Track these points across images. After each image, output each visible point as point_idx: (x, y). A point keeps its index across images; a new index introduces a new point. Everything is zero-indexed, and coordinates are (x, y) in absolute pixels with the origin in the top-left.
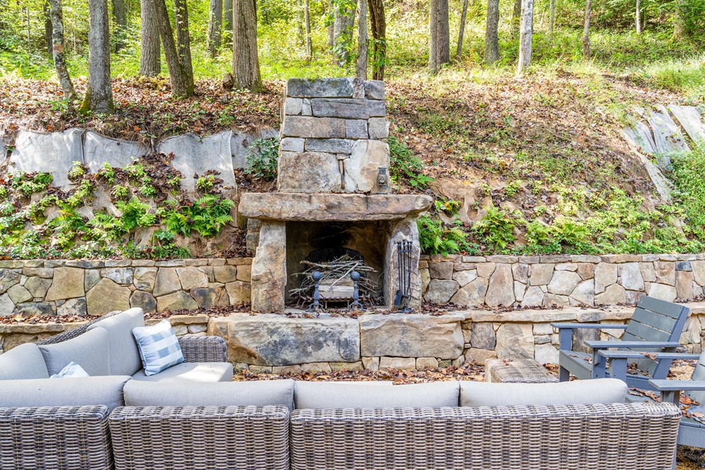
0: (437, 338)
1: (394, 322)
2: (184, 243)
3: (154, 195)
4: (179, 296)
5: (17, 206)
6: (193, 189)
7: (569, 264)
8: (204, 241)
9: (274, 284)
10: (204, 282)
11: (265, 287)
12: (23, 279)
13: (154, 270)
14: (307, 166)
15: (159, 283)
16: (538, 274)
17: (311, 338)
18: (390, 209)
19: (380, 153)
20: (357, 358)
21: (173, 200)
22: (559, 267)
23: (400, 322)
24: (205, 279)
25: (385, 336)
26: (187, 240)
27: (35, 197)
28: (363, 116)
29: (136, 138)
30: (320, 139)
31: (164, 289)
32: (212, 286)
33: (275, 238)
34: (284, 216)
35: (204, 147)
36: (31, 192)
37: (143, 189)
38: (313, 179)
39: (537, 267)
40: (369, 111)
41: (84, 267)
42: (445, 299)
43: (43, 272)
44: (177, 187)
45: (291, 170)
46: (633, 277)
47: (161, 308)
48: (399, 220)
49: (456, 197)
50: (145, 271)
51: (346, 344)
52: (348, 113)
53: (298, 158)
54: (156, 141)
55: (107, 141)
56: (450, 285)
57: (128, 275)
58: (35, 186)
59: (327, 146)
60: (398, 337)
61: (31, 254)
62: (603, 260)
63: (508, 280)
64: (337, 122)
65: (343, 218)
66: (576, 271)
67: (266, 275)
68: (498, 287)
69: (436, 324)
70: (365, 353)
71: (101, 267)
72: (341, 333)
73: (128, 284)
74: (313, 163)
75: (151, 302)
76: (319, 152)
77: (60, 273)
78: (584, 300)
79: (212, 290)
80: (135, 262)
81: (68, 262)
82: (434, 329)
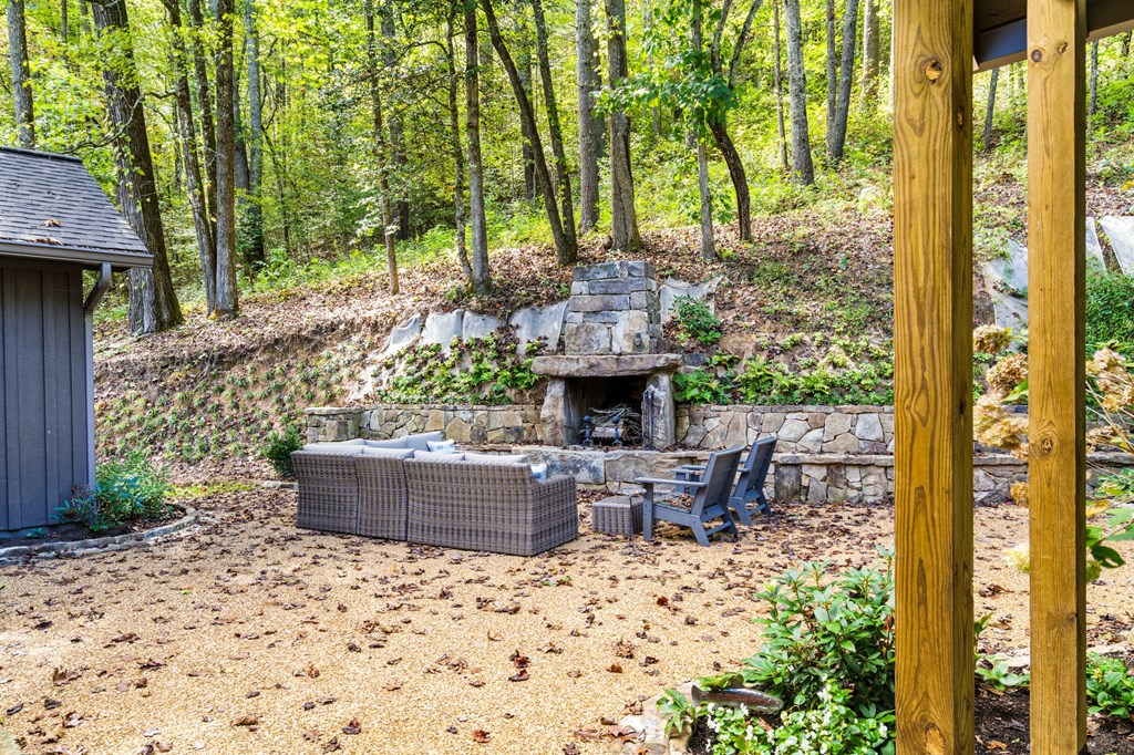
0: (662, 470)
1: (628, 456)
2: (511, 393)
3: (498, 358)
4: (502, 432)
5: (419, 368)
6: (524, 353)
7: (800, 414)
8: (525, 392)
9: (556, 424)
10: (519, 422)
11: (550, 426)
12: (413, 417)
13: (486, 412)
14: (584, 334)
15: (489, 422)
16: (769, 422)
17: (572, 464)
18: (635, 367)
19: (639, 320)
20: (602, 481)
21: (508, 362)
22: (789, 416)
23: (633, 456)
24: (520, 420)
25: (623, 466)
26: (514, 391)
27: (429, 361)
28: (625, 291)
29: (495, 314)
30: (594, 312)
31: (492, 426)
32: (525, 425)
33: (556, 390)
34: (561, 373)
35: (541, 317)
36: (427, 358)
37: (490, 354)
38: (588, 343)
39: (769, 415)
40: (631, 287)
41: (445, 409)
42: (697, 443)
43: (423, 412)
44: (513, 351)
45: (573, 338)
46: (870, 427)
47: (489, 439)
48: (650, 375)
49: (738, 351)
50: (481, 412)
51: (594, 470)
52: (614, 291)
53: (578, 328)
54: (510, 315)
55: (477, 317)
56: (700, 430)
57: (470, 415)
58: (429, 354)
59: (599, 318)
60: (633, 467)
61: (420, 400)
62: (836, 410)
63: (743, 427)
64: (607, 298)
65: (600, 375)
66: (807, 420)
67: (550, 417)
68: (734, 432)
69: (660, 459)
70: (609, 478)
71: (455, 410)
72: (591, 462)
73: (470, 422)
74: (589, 331)
75: (483, 435)
76: (593, 323)
77: (432, 414)
78: (811, 447)
79: (525, 428)
80: (475, 407)
81: (437, 406)
82: (660, 462)
